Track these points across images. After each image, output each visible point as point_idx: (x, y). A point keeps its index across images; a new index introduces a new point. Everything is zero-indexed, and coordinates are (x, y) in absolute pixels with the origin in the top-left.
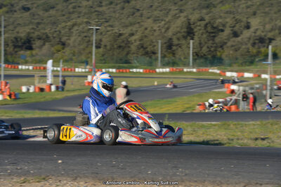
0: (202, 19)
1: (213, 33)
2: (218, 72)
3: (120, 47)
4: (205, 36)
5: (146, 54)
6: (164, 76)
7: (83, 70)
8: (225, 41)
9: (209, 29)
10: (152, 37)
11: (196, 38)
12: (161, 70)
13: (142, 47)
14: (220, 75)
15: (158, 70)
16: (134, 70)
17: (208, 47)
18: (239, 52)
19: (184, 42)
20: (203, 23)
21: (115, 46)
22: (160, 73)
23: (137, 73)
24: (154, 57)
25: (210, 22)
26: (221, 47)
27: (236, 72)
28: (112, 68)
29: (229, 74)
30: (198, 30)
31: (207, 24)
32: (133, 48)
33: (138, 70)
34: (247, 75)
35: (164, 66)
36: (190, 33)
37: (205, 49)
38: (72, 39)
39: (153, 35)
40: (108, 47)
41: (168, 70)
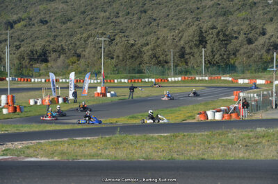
0: (214, 28)
1: (225, 40)
2: (230, 79)
3: (133, 57)
4: (217, 44)
5: (159, 63)
6: (175, 85)
7: (95, 81)
8: (238, 48)
9: (221, 37)
10: (165, 47)
11: (208, 46)
12: (173, 79)
13: (155, 56)
14: (232, 82)
15: (170, 79)
16: (147, 80)
17: (221, 55)
18: (251, 59)
19: (196, 50)
20: (215, 31)
21: (128, 57)
22: (172, 82)
23: (149, 82)
24: (166, 66)
25: (222, 30)
26: (234, 54)
27: (248, 79)
28: (124, 78)
29: (241, 81)
30: (211, 38)
31: (219, 32)
32: (146, 58)
33: (150, 80)
34: (259, 82)
35: (176, 74)
36: (202, 41)
37: (217, 57)
38: (87, 50)
39: (165, 44)
40: (121, 58)
41: (180, 79)
